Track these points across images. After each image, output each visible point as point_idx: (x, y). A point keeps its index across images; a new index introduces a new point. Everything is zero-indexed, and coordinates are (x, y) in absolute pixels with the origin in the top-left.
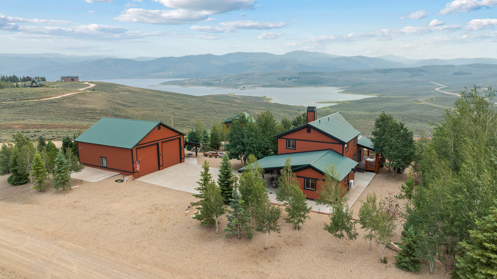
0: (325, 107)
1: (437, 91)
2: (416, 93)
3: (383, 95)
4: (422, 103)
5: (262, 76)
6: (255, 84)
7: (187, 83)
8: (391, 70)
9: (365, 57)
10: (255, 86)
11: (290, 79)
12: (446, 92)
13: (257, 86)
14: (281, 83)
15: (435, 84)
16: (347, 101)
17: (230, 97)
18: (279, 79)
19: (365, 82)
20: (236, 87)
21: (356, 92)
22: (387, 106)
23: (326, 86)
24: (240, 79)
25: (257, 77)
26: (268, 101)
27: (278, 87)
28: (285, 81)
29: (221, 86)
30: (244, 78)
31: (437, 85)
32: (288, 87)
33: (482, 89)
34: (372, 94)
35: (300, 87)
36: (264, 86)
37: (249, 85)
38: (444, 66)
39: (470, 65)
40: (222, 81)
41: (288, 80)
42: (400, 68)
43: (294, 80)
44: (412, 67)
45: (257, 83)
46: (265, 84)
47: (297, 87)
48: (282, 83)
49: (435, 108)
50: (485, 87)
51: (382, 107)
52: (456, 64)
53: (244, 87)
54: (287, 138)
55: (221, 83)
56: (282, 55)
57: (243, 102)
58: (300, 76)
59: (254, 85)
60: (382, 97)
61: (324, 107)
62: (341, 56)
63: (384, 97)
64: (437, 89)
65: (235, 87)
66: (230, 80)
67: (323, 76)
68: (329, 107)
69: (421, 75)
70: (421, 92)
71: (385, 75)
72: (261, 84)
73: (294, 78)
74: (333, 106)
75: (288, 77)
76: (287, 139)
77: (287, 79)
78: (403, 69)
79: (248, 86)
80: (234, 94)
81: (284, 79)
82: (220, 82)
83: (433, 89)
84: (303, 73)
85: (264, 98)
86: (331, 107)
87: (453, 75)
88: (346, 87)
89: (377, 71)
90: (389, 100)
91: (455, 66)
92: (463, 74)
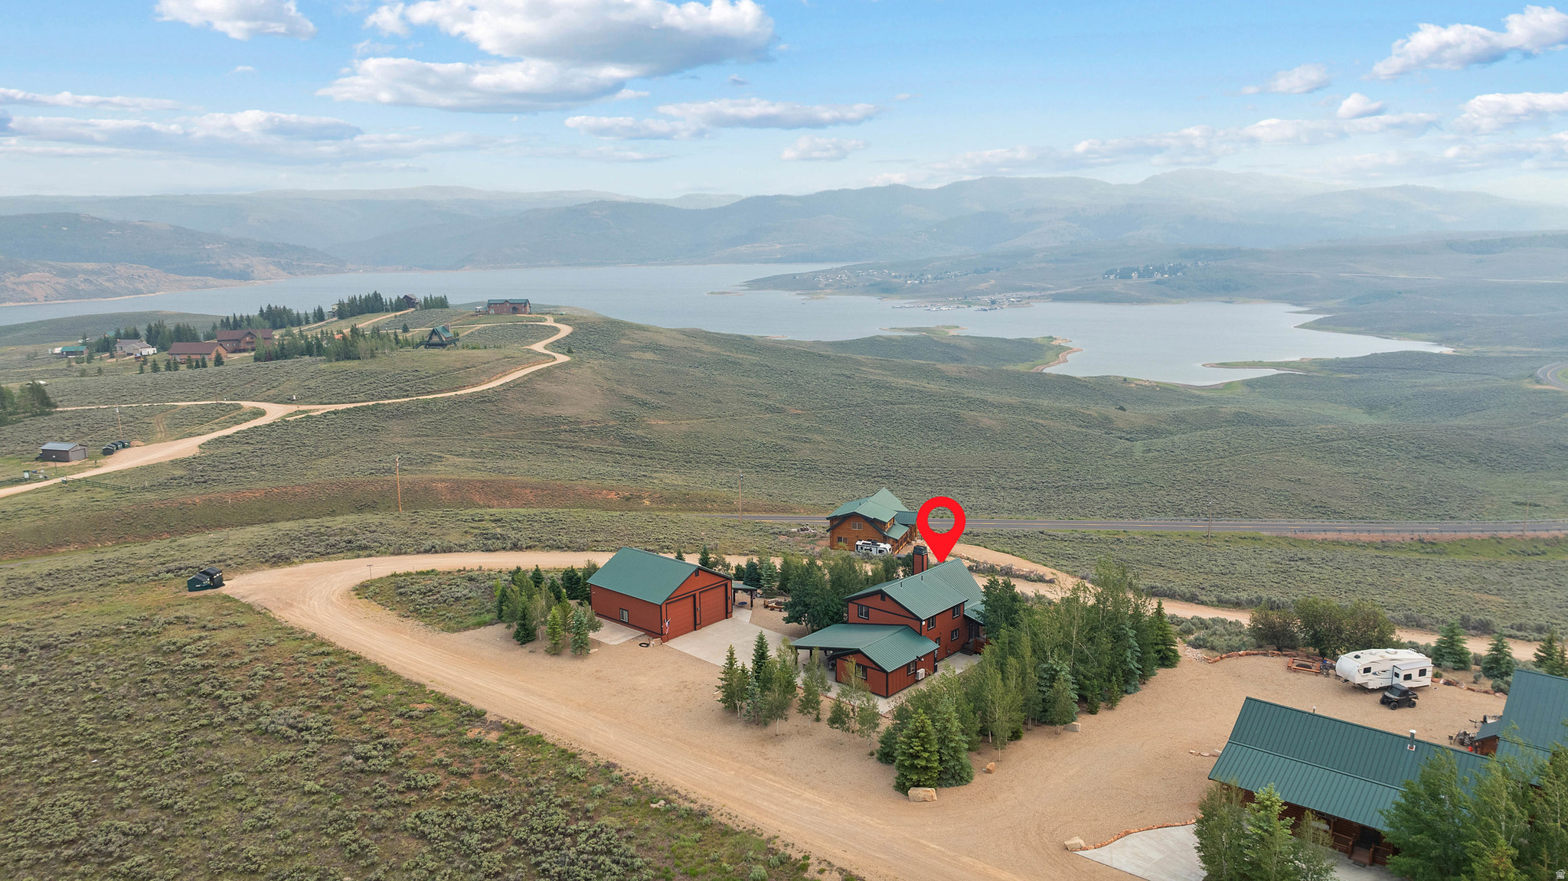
0: (1230, 383)
5: (1058, 260)
6: (1031, 289)
7: (820, 286)
8: (1509, 243)
10: (1029, 298)
11: (1145, 273)
13: (1036, 298)
14: (1116, 289)
18: (1110, 272)
20: (970, 300)
23: (1263, 298)
24: (986, 270)
25: (1042, 265)
27: (1101, 302)
28: (1129, 282)
29: (923, 298)
30: (998, 270)
32: (1135, 304)
35: (1174, 300)
36: (1057, 298)
37: (1009, 295)
40: (930, 276)
41: (1139, 277)
43: (1159, 276)
45: (1038, 284)
46: (1064, 291)
47: (1165, 302)
48: (1119, 286)
53: (993, 302)
55: (924, 286)
58: (1180, 264)
59: (1027, 294)
65: (965, 300)
66: (956, 276)
67: (1260, 266)
68: (1243, 383)
72: (1049, 289)
73: (1161, 270)
74: (1257, 380)
75: (1141, 269)
77: (1135, 276)
81: (1125, 275)
82: (921, 282)
84: (1193, 254)
85: (1044, 345)
86: (1249, 384)
88: (1331, 304)
89: (1453, 245)
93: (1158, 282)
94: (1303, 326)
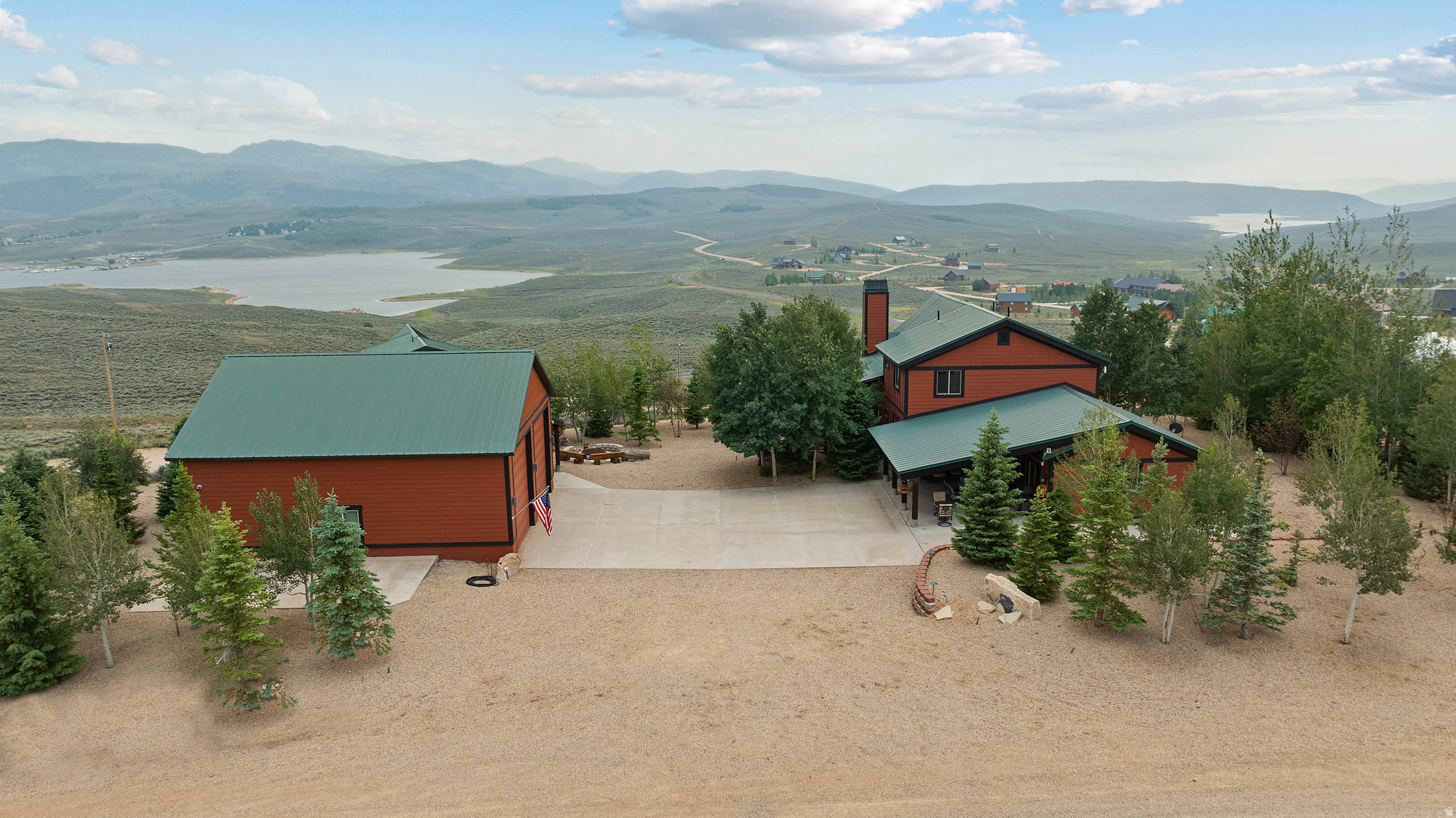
0: (422, 311)
1: (701, 255)
2: (651, 260)
3: (569, 270)
4: (689, 285)
5: (168, 221)
6: (149, 249)
8: (571, 201)
9: (488, 163)
10: (152, 256)
11: (271, 229)
12: (724, 257)
13: (161, 256)
14: (247, 245)
15: (687, 236)
16: (479, 290)
17: (77, 294)
18: (235, 230)
19: (510, 236)
20: (80, 261)
21: (493, 264)
22: (601, 298)
23: (393, 248)
24: (85, 232)
25: (153, 225)
26: (223, 301)
27: (236, 257)
28: (257, 238)
29: (13, 261)
30: (99, 231)
31: (691, 238)
32: (271, 257)
33: (799, 247)
34: (539, 268)
35: (312, 254)
36: (184, 256)
37: (127, 254)
38: (695, 190)
39: (750, 189)
41: (266, 233)
42: (592, 195)
43: (287, 232)
44: (618, 192)
45: (156, 244)
46: (188, 249)
47: (302, 255)
48: (249, 242)
49: (728, 297)
50: (805, 242)
51: (588, 302)
52: (723, 185)
53: (111, 262)
54: (938, 365)
55: (8, 249)
56: (224, 156)
57: (157, 310)
58: (303, 221)
59: (147, 253)
60: (568, 274)
61: (417, 313)
62: (416, 160)
63: (573, 274)
64: (699, 250)
65: (72, 261)
66: (46, 238)
67: (380, 221)
68: (434, 309)
69: (647, 214)
70: (663, 259)
71: (556, 215)
72: (172, 248)
73: (286, 226)
74: (446, 306)
75: (265, 225)
76: (935, 369)
77: (262, 232)
78: (599, 197)
79: (127, 258)
80: (82, 285)
81: (252, 231)
83: (691, 251)
84: (313, 212)
85: (202, 293)
86: (439, 310)
87: (722, 211)
88: (457, 252)
89: (532, 203)
90: (593, 283)
91: (716, 190)
92: (743, 209)
93: (288, 238)
94: (445, 267)
